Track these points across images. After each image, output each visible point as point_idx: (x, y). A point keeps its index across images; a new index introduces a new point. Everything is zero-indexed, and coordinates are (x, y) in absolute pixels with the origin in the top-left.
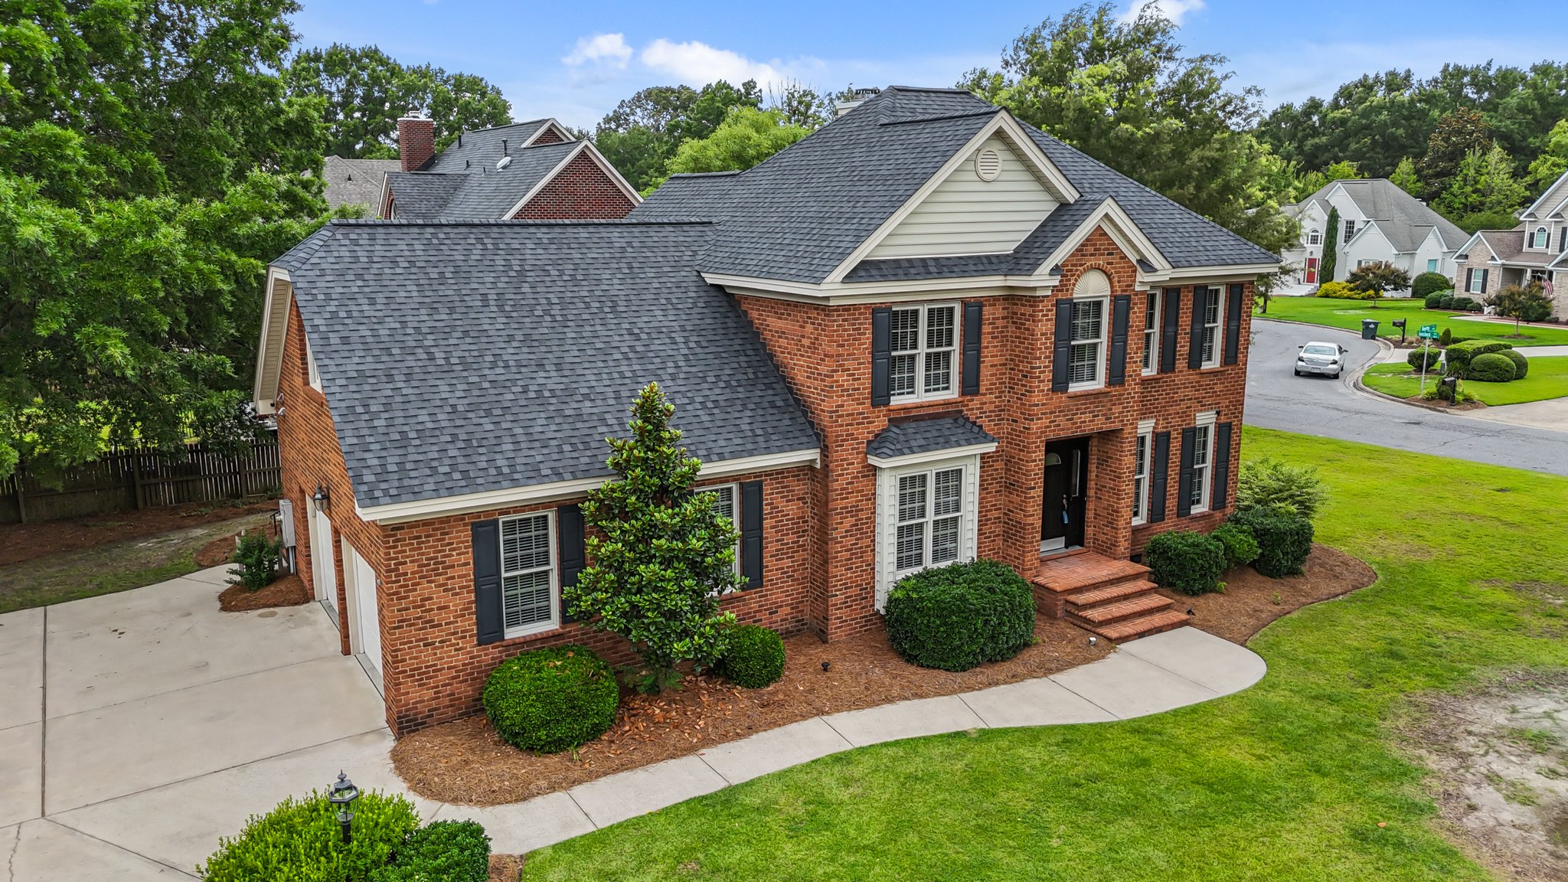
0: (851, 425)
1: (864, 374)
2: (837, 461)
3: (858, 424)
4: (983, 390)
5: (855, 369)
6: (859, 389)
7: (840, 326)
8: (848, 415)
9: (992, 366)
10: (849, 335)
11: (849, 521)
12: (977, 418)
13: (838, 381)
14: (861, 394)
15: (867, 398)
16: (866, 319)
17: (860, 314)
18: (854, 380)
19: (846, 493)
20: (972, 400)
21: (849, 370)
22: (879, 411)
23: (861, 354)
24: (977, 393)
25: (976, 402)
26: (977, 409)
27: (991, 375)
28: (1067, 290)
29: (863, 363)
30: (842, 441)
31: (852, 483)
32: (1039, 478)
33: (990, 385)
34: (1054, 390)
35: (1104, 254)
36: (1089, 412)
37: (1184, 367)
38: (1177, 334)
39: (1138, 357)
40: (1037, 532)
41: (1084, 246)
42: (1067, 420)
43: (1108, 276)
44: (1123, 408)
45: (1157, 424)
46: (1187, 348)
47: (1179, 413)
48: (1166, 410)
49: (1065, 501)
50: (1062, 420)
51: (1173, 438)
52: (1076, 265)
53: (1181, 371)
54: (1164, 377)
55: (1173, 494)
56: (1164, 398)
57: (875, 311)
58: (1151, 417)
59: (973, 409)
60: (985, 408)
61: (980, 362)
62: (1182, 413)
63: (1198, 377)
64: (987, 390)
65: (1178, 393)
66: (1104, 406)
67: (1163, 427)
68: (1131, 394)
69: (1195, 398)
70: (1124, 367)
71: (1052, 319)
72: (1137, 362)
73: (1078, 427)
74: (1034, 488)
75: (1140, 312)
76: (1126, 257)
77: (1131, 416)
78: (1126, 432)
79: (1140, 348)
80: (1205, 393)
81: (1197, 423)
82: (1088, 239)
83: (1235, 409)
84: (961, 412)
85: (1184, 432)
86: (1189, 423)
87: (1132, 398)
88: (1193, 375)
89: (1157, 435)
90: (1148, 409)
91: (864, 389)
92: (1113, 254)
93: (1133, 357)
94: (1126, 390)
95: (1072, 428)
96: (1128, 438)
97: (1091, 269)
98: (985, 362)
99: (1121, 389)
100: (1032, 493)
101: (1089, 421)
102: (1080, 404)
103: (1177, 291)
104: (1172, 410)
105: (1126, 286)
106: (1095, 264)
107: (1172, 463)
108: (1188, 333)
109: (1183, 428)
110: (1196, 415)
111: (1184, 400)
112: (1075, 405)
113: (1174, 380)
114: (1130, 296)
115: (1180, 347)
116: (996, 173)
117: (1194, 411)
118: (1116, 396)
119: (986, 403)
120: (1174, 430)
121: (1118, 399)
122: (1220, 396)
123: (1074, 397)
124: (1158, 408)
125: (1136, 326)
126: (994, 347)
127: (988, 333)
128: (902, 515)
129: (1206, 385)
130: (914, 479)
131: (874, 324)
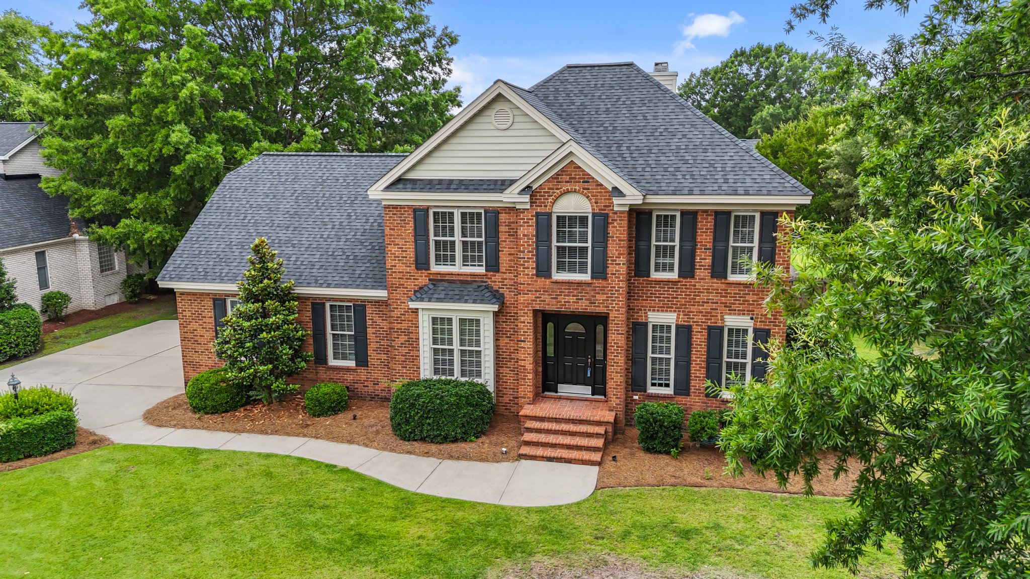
0: (402, 278)
1: (410, 248)
2: (393, 299)
3: (407, 279)
4: (502, 269)
5: (403, 245)
6: (406, 257)
7: (391, 217)
8: (399, 272)
9: (509, 254)
10: (397, 224)
11: (403, 338)
12: (499, 288)
13: (391, 251)
14: (408, 260)
15: (413, 264)
16: (409, 214)
17: (405, 211)
18: (402, 251)
20: (495, 276)
21: (398, 245)
22: (421, 273)
23: (406, 235)
24: (498, 271)
25: (498, 277)
26: (499, 282)
27: (509, 261)
28: (546, 206)
29: (409, 242)
30: (396, 287)
31: (405, 315)
32: (528, 335)
33: (509, 267)
34: (537, 275)
35: (580, 182)
36: (573, 296)
37: (706, 276)
38: (695, 249)
39: (621, 261)
40: (528, 373)
41: (559, 175)
42: (552, 298)
43: (588, 197)
44: (607, 297)
45: (678, 318)
46: (709, 261)
47: (702, 312)
48: (687, 308)
49: (589, 360)
50: (547, 297)
51: (697, 332)
52: (552, 189)
53: (702, 279)
54: (682, 282)
55: (700, 377)
56: (683, 298)
57: (416, 210)
58: (671, 311)
59: (496, 282)
60: (506, 282)
61: (499, 251)
62: (706, 313)
63: (724, 285)
64: (506, 270)
65: (699, 296)
66: (587, 293)
67: (684, 321)
68: (615, 287)
69: (721, 303)
70: (605, 267)
71: (533, 226)
72: (620, 264)
73: (563, 305)
74: (525, 341)
75: (620, 227)
76: (602, 185)
77: (616, 304)
78: (612, 316)
79: (622, 254)
80: (734, 300)
81: (726, 324)
82: (562, 170)
83: (774, 319)
84: (486, 282)
85: (710, 328)
86: (716, 323)
87: (616, 291)
88: (717, 284)
89: (678, 326)
90: (666, 304)
91: (410, 258)
92: (588, 182)
93: (616, 261)
94: (609, 284)
95: (556, 305)
96: (614, 320)
97: (568, 192)
98: (503, 251)
99: (604, 283)
100: (523, 344)
101: (573, 302)
102: (565, 289)
103: (694, 214)
104: (694, 309)
105: (604, 206)
106: (572, 189)
107: (696, 351)
108: (710, 249)
109: (708, 326)
110: (725, 317)
111: (708, 303)
112: (559, 289)
113: (695, 286)
114: (608, 214)
115: (700, 259)
116: (509, 124)
117: (721, 313)
118: (599, 287)
119: (506, 279)
120: (696, 325)
121: (601, 290)
122: (754, 305)
123: (556, 282)
124: (677, 305)
125: (616, 237)
126: (511, 241)
127: (505, 232)
128: (435, 341)
129: (734, 294)
130: (442, 319)
131: (415, 218)
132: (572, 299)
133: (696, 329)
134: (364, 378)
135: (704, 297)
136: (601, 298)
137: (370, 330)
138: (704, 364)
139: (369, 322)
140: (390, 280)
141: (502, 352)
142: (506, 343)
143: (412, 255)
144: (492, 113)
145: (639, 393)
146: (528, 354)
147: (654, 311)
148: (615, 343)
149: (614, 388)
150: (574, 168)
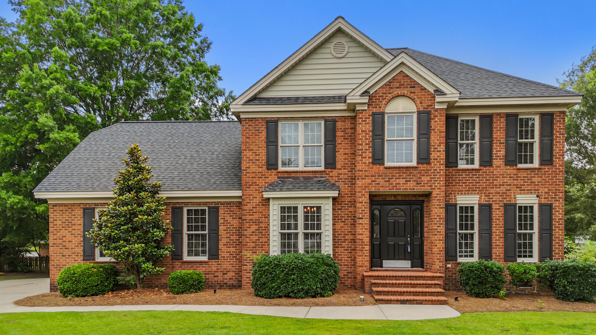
0: (255, 178)
1: (262, 153)
2: (246, 195)
3: (258, 177)
4: (338, 166)
5: (256, 150)
6: (259, 160)
7: (247, 128)
8: (253, 173)
9: (344, 154)
10: (252, 133)
11: (254, 228)
12: (336, 182)
13: (246, 155)
14: (261, 163)
15: (264, 165)
16: (262, 125)
17: (259, 123)
18: (256, 155)
19: (251, 212)
20: (332, 172)
21: (253, 150)
22: (271, 172)
23: (259, 142)
24: (335, 168)
25: (335, 173)
26: (336, 177)
27: (345, 159)
28: (380, 107)
29: (261, 147)
30: (249, 185)
31: (256, 208)
32: (365, 213)
33: (344, 164)
34: (373, 163)
35: (407, 87)
36: (403, 178)
37: (501, 164)
38: (493, 143)
39: (442, 148)
40: (365, 245)
41: (391, 82)
42: (385, 181)
43: (413, 100)
44: (430, 178)
45: (480, 198)
46: (503, 153)
47: (499, 193)
48: (488, 190)
49: (409, 239)
50: (381, 181)
51: (496, 209)
52: (386, 94)
53: (499, 167)
54: (483, 170)
55: (499, 245)
56: (484, 183)
57: (268, 122)
58: (475, 193)
59: (333, 177)
60: (341, 176)
61: (336, 151)
62: (502, 193)
63: (515, 171)
64: (342, 167)
65: (497, 180)
66: (414, 176)
67: (486, 201)
68: (436, 170)
69: (514, 185)
70: (429, 153)
71: (369, 123)
72: (440, 151)
73: (394, 187)
74: (362, 218)
75: (440, 121)
76: (425, 89)
77: (438, 183)
78: (434, 193)
79: (442, 143)
80: (524, 182)
81: (518, 202)
82: (393, 78)
83: (555, 195)
84: (324, 177)
85: (506, 206)
86: (510, 201)
87: (438, 173)
88: (511, 170)
89: (481, 206)
90: (471, 188)
91: (262, 160)
92: (414, 87)
93: (437, 148)
94: (432, 167)
95: (389, 186)
96: (437, 197)
97: (398, 96)
98: (339, 151)
99: (428, 167)
100: (360, 221)
101: (403, 184)
102: (395, 173)
103: (490, 117)
104: (492, 191)
105: (427, 106)
106: (401, 93)
107: (495, 225)
108: (503, 143)
109: (504, 204)
110: (517, 196)
111: (504, 185)
112: (391, 173)
113: (493, 172)
114: (430, 111)
115: (496, 151)
116: (344, 53)
117: (514, 193)
118: (424, 170)
119: (341, 174)
120: (495, 204)
121: (426, 173)
122: (538, 185)
123: (389, 168)
124: (479, 188)
125: (438, 130)
126: (346, 144)
127: (341, 136)
128: (283, 227)
129: (524, 177)
130: (289, 208)
131: (267, 128)
132: (402, 181)
133: (495, 206)
134: (214, 269)
135: (500, 181)
136: (425, 179)
137: (221, 228)
138: (502, 235)
139: (221, 221)
140: (244, 179)
141: (338, 234)
142: (341, 227)
143: (264, 158)
144: (331, 45)
145: (451, 262)
146: (366, 229)
147: (462, 194)
148: (438, 216)
149: (438, 254)
150: (403, 76)
